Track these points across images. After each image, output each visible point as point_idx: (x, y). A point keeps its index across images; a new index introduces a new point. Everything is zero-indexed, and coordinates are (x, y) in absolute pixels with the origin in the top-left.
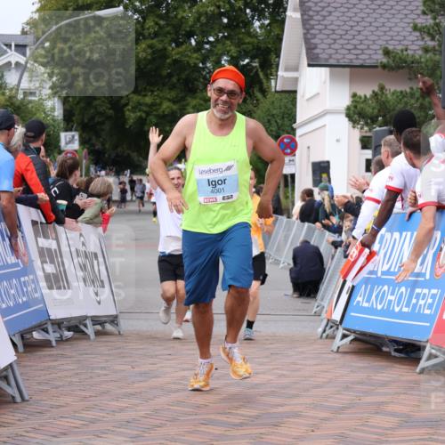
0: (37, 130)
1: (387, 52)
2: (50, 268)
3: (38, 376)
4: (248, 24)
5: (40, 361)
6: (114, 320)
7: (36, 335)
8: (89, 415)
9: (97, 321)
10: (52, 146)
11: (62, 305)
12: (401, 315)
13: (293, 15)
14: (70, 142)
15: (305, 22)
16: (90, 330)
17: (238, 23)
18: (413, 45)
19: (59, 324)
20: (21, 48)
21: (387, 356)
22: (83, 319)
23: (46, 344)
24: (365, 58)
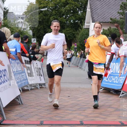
1: (111, 19)
3: (26, 98)
4: (78, 12)
5: (26, 94)
7: (25, 88)
10: (30, 42)
12: (116, 83)
13: (88, 10)
15: (91, 12)
16: (38, 87)
17: (75, 12)
18: (118, 17)
21: (112, 93)
23: (28, 90)
24: (106, 21)
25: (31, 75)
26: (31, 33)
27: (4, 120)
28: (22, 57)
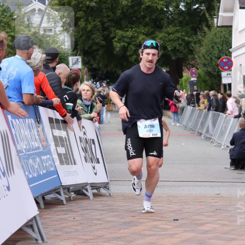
2: (62, 150)
6: (106, 186)
9: (94, 186)
14: (76, 63)
16: (90, 193)
19: (67, 189)
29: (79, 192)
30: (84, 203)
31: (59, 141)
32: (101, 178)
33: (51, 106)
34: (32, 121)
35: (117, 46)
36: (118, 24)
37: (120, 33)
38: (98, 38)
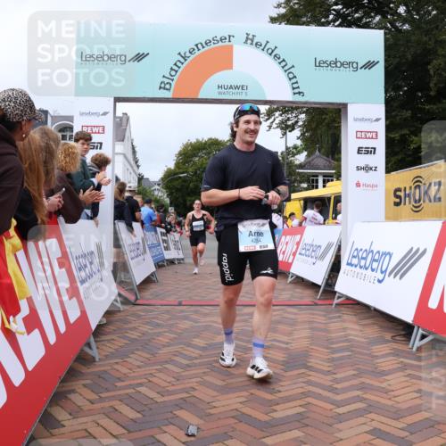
0: (162, 206)
2: (165, 245)
3: (162, 275)
5: (162, 271)
6: (183, 259)
7: (161, 263)
8: (177, 286)
9: (178, 259)
10: (166, 211)
11: (169, 255)
14: (171, 210)
16: (176, 262)
19: (167, 260)
20: (159, 185)
22: (174, 259)
23: (163, 266)
25: (167, 248)
26: (167, 201)
27: (137, 299)
28: (158, 228)
29: (171, 262)
30: (174, 266)
31: (164, 241)
32: (181, 256)
33: (161, 227)
34: (153, 233)
35: (188, 203)
36: (189, 195)
37: (189, 198)
38: (180, 200)
